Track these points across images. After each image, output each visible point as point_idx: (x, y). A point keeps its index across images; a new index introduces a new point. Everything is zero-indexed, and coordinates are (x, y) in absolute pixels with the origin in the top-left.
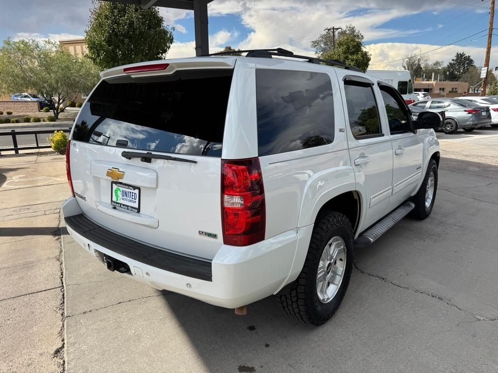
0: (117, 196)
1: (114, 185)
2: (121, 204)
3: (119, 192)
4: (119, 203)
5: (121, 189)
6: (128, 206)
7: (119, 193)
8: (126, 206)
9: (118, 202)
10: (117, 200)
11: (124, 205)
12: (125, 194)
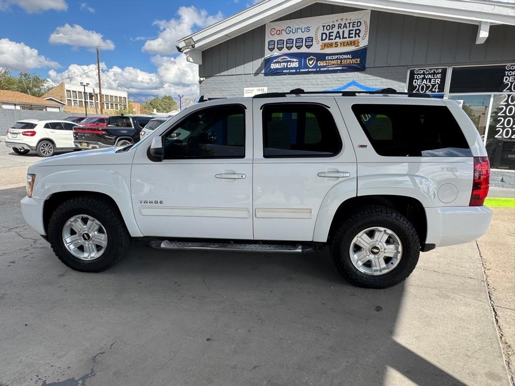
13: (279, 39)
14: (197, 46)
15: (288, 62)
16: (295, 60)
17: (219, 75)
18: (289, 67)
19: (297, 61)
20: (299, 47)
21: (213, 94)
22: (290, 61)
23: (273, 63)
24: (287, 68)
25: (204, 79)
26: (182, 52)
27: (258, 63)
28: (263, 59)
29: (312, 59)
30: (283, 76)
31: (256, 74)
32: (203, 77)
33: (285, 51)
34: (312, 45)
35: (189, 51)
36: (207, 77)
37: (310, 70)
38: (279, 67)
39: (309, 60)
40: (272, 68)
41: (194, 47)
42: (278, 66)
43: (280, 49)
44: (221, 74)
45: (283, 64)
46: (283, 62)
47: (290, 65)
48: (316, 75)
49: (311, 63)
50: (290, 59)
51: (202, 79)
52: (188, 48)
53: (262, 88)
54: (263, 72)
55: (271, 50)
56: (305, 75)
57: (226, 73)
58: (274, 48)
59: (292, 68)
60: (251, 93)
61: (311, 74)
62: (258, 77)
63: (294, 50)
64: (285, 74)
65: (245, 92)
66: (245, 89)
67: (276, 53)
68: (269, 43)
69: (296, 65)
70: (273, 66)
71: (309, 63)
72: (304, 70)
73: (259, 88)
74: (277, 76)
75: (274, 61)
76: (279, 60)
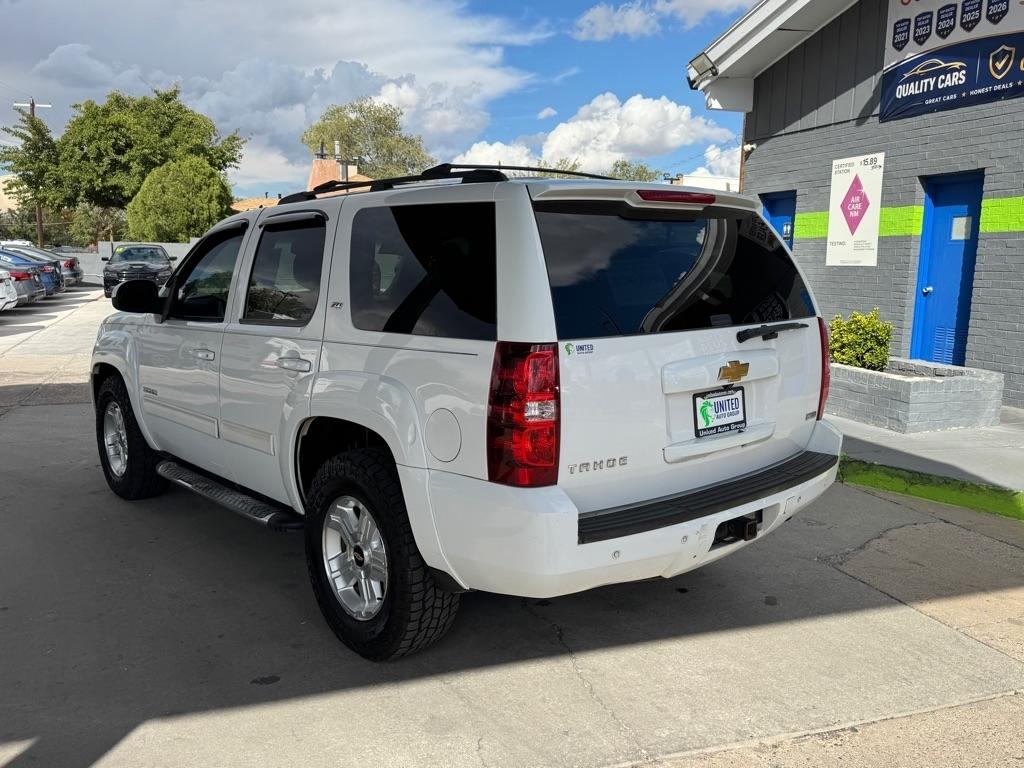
0: (706, 417)
1: (699, 400)
2: (717, 427)
3: (709, 408)
4: (712, 428)
5: (712, 401)
6: (729, 425)
7: (710, 411)
8: (726, 425)
9: (710, 426)
10: (708, 424)
11: (722, 426)
12: (720, 406)
13: (920, 12)
14: (722, 68)
15: (936, 74)
16: (957, 65)
17: (783, 132)
18: (940, 87)
19: (962, 68)
20: (968, 26)
21: (769, 184)
22: (945, 71)
23: (902, 84)
24: (937, 92)
25: (754, 146)
26: (696, 88)
27: (868, 87)
28: (880, 74)
29: (1005, 52)
30: (925, 116)
31: (861, 119)
32: (751, 143)
33: (935, 42)
34: (1004, 13)
35: (708, 85)
36: (760, 141)
37: (997, 87)
38: (917, 92)
39: (997, 59)
40: (899, 96)
41: (715, 74)
42: (912, 89)
43: (920, 40)
44: (788, 129)
45: (926, 81)
46: (928, 75)
47: (943, 81)
48: (1015, 101)
49: (1000, 66)
50: (944, 65)
51: (748, 147)
52: (707, 78)
53: (873, 156)
54: (877, 111)
55: (899, 46)
56: (983, 106)
57: (797, 125)
58: (906, 41)
59: (949, 90)
60: (848, 171)
61: (1000, 99)
62: (865, 126)
63: (959, 36)
64: (931, 109)
65: (834, 170)
66: (836, 163)
67: (911, 52)
68: (895, 28)
69: (957, 78)
70: (903, 91)
71: (995, 68)
72: (980, 91)
73: (866, 157)
74: (908, 120)
75: (906, 76)
76: (918, 71)
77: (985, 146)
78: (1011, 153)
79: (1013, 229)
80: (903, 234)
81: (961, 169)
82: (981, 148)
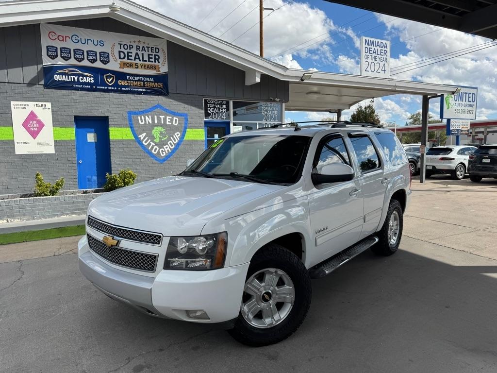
13: (63, 47)
15: (79, 75)
16: (89, 74)
18: (81, 81)
19: (91, 76)
20: (91, 61)
22: (82, 75)
23: (57, 74)
24: (79, 83)
28: (40, 66)
29: (110, 76)
30: (74, 91)
31: (31, 84)
33: (74, 62)
34: (108, 62)
37: (109, 88)
38: (67, 80)
39: (107, 77)
40: (56, 80)
42: (64, 78)
43: (66, 59)
45: (72, 77)
46: (73, 75)
47: (82, 79)
48: (118, 94)
49: (110, 81)
50: (81, 73)
53: (43, 103)
54: (42, 83)
55: (52, 57)
56: (104, 93)
58: (56, 56)
59: (86, 84)
60: (26, 108)
61: (111, 92)
62: (33, 88)
63: (86, 63)
64: (77, 89)
65: (12, 106)
66: (13, 102)
67: (60, 62)
68: (47, 49)
69: (89, 80)
70: (57, 78)
71: (107, 81)
72: (102, 88)
73: (37, 103)
74: (65, 91)
75: (59, 71)
76: (66, 72)
77: (107, 108)
78: (119, 112)
79: (124, 139)
80: (70, 139)
81: (97, 115)
82: (105, 108)
